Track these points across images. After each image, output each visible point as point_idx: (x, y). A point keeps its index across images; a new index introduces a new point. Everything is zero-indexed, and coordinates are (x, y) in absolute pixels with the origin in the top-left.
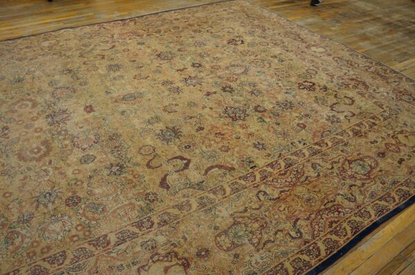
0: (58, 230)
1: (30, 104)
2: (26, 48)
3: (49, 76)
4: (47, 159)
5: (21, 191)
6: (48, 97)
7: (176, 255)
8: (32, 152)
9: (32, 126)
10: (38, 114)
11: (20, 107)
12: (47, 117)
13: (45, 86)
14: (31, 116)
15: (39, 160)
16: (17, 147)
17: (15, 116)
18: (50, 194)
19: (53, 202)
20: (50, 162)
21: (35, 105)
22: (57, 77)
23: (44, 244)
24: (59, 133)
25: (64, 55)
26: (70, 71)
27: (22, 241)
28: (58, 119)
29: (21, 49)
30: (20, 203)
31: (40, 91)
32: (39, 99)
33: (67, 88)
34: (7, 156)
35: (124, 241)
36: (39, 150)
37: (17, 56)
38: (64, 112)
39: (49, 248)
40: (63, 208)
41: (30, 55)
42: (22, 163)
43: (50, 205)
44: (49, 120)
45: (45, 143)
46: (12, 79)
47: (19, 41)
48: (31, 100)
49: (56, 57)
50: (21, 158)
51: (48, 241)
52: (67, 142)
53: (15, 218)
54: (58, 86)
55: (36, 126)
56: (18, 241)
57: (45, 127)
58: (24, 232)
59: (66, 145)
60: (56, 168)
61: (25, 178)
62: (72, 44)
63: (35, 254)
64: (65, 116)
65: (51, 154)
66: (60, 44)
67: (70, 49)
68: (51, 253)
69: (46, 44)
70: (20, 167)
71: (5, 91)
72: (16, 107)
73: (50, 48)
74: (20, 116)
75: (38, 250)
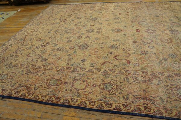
0: (177, 66)
1: (163, 25)
2: (158, 6)
3: (169, 17)
4: (171, 44)
5: (163, 51)
6: (169, 24)
8: (165, 40)
9: (164, 32)
10: (166, 29)
11: (159, 25)
12: (170, 31)
13: (168, 20)
14: (163, 29)
15: (168, 43)
16: (160, 37)
17: (157, 27)
18: (174, 55)
19: (175, 58)
20: (173, 45)
21: (164, 26)
22: (172, 18)
23: (172, 69)
24: (176, 37)
25: (174, 11)
26: (177, 18)
27: (165, 65)
28: (174, 33)
29: (156, 6)
30: (163, 54)
31: (165, 22)
32: (165, 24)
33: (177, 23)
34: (156, 39)
36: (168, 41)
37: (155, 8)
38: (177, 31)
39: (174, 71)
40: (179, 60)
41: (160, 8)
42: (162, 42)
43: (174, 59)
44: (171, 32)
45: (170, 39)
46: (154, 15)
47: (155, 3)
48: (162, 24)
49: (170, 11)
50: (161, 40)
51: (174, 69)
52: (179, 41)
53: (161, 58)
54: (173, 21)
55: (166, 33)
56: (163, 65)
57: (169, 34)
58: (165, 63)
59: (178, 42)
60: (175, 48)
61: (164, 47)
62: (177, 8)
63: (169, 70)
64: (177, 32)
65: (173, 43)
66: (172, 7)
67: (176, 10)
68: (175, 72)
69: (166, 6)
70: (162, 43)
71: (153, 19)
72: (158, 25)
73: (168, 8)
74: (159, 28)
75: (170, 70)
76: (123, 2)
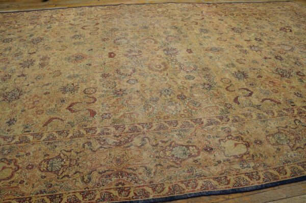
0: (173, 109)
1: (153, 41)
2: (148, 10)
3: (164, 28)
4: (165, 72)
5: (151, 85)
6: (164, 39)
7: (242, 139)
8: (156, 66)
9: (155, 53)
10: (158, 47)
11: (147, 42)
12: (164, 50)
13: (162, 34)
14: (154, 48)
15: (161, 71)
16: (148, 63)
17: (145, 46)
18: (168, 91)
19: (170, 95)
20: (167, 74)
21: (156, 42)
22: (169, 30)
23: (165, 114)
24: (172, 60)
25: (172, 18)
26: (176, 28)
27: (153, 110)
28: (171, 53)
29: (145, 11)
30: (151, 91)
31: (158, 35)
32: (158, 40)
33: (175, 37)
34: (142, 66)
35: (212, 124)
36: (160, 67)
37: (144, 14)
38: (174, 49)
39: (168, 117)
40: (176, 98)
41: (151, 14)
42: (151, 71)
43: (168, 96)
44: (166, 52)
45: (164, 63)
46: (141, 26)
47: (144, 6)
48: (153, 39)
49: (166, 18)
50: (150, 68)
51: (168, 114)
52: (177, 66)
53: (148, 98)
54: (170, 34)
55: (158, 54)
56: (151, 109)
57: (163, 54)
58: (154, 106)
59: (177, 68)
60: (171, 78)
61: (153, 79)
62: (177, 12)
63: (160, 118)
64: (175, 52)
65: (168, 70)
66: (169, 11)
67: (175, 15)
68: (169, 120)
69: (160, 10)
70: (150, 73)
71: (138, 32)
72: (145, 42)
73: (163, 12)
74: (148, 46)
75: (162, 116)
76: (91, 6)
